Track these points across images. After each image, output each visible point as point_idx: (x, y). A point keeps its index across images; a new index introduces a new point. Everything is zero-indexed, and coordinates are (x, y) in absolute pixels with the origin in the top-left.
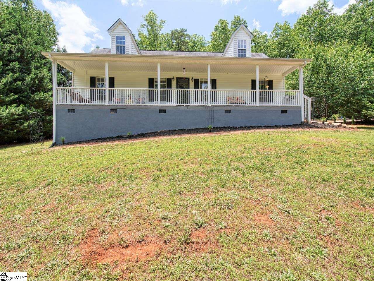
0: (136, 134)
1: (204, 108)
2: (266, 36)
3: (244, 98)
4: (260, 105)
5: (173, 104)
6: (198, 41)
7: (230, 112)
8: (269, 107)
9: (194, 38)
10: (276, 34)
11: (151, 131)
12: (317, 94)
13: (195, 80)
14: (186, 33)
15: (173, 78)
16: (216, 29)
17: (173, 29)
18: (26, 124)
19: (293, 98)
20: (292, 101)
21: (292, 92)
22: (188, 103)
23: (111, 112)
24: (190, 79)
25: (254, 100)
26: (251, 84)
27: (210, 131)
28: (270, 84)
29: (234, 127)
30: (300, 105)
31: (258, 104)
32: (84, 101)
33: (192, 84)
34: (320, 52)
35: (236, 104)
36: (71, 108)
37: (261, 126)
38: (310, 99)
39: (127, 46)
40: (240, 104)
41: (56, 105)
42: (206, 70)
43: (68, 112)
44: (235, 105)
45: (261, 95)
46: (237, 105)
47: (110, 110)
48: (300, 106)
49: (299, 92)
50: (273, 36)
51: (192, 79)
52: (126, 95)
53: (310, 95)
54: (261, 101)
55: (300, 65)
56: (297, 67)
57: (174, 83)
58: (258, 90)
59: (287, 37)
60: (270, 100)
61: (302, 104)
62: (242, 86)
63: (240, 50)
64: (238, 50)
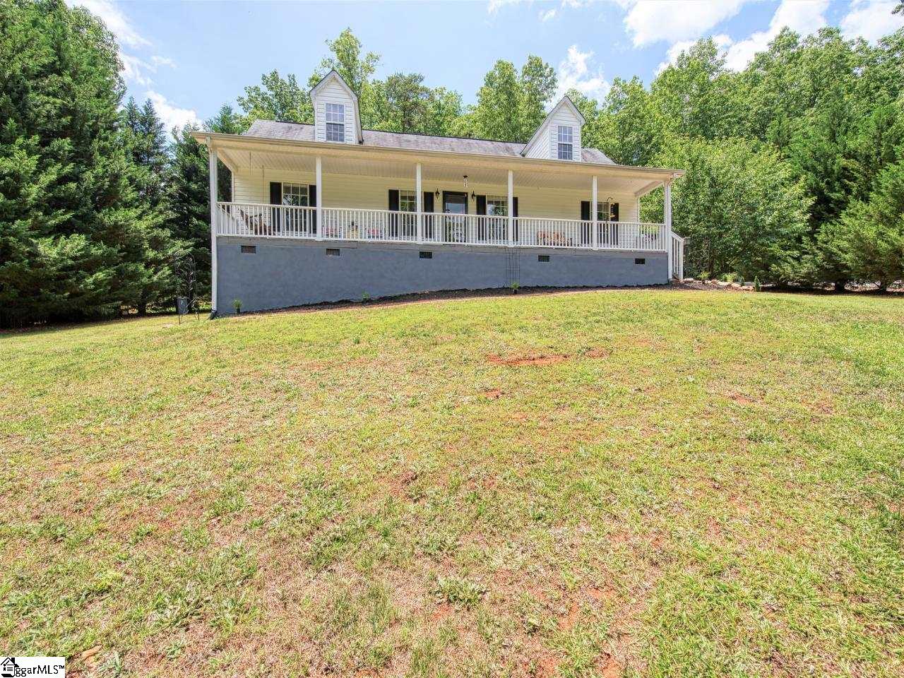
0: (376, 297)
1: (493, 250)
2: (595, 103)
3: (568, 234)
4: (600, 248)
6: (446, 103)
7: (548, 260)
8: (615, 252)
9: (437, 97)
10: (617, 104)
11: (405, 293)
12: (694, 232)
13: (479, 197)
14: (421, 85)
15: (437, 193)
16: (490, 81)
17: (392, 74)
19: (654, 237)
20: (652, 244)
21: (653, 227)
22: (465, 241)
23: (328, 254)
24: (470, 196)
25: (586, 237)
26: (580, 208)
27: (516, 293)
28: (615, 208)
29: (555, 287)
31: (595, 246)
32: (265, 231)
33: (472, 204)
34: (700, 154)
35: (558, 245)
36: (247, 244)
37: (600, 286)
38: (681, 240)
39: (348, 126)
40: (561, 244)
41: (218, 238)
42: (504, 181)
43: (242, 251)
44: (556, 246)
45: (601, 231)
46: (559, 247)
47: (326, 250)
48: (666, 252)
49: (665, 227)
50: (608, 105)
51: (473, 195)
53: (683, 233)
54: (601, 242)
55: (666, 180)
56: (661, 183)
57: (438, 201)
58: (594, 220)
59: (637, 111)
60: (616, 242)
61: (668, 248)
62: (564, 212)
63: (561, 144)
64: (559, 144)
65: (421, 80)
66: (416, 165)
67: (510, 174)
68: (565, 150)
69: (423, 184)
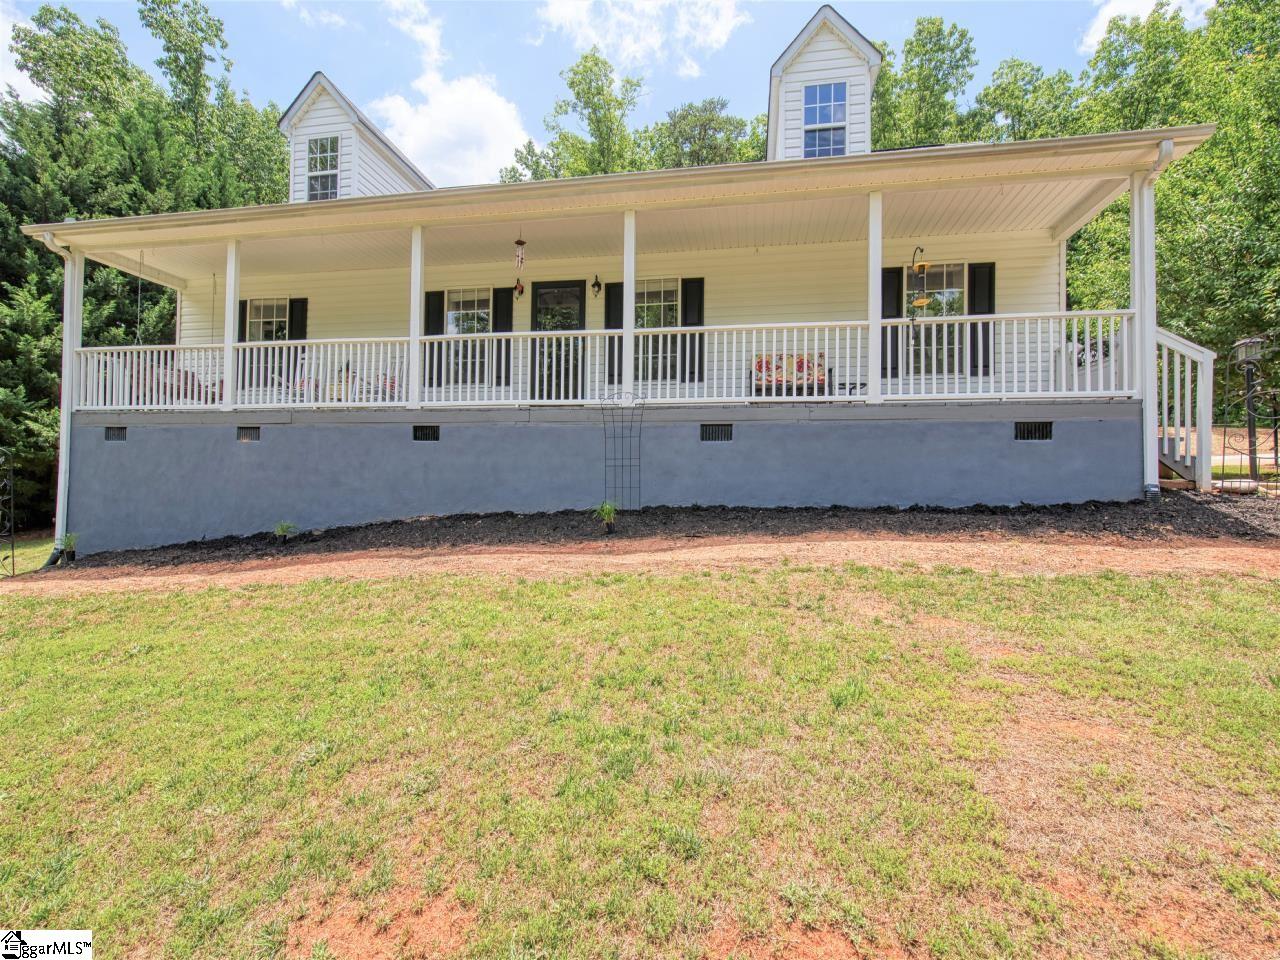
0: (323, 528)
4: (889, 396)
5: (472, 403)
7: (729, 437)
8: (942, 404)
11: (379, 519)
13: (609, 287)
15: (520, 287)
22: (575, 397)
23: (238, 438)
24: (589, 286)
25: (854, 371)
27: (611, 531)
28: (983, 279)
30: (1136, 394)
31: (875, 392)
33: (595, 304)
35: (758, 394)
36: (115, 422)
37: (890, 510)
38: (1204, 357)
39: (344, 175)
40: (800, 391)
41: (75, 416)
42: (614, 245)
43: (106, 438)
44: (753, 399)
45: (895, 346)
46: (764, 398)
47: (235, 431)
48: (1136, 396)
49: (1131, 319)
51: (597, 284)
57: (522, 307)
60: (981, 364)
61: (1144, 385)
63: (814, 131)
64: (807, 132)
66: (411, 228)
67: (630, 224)
69: (425, 275)
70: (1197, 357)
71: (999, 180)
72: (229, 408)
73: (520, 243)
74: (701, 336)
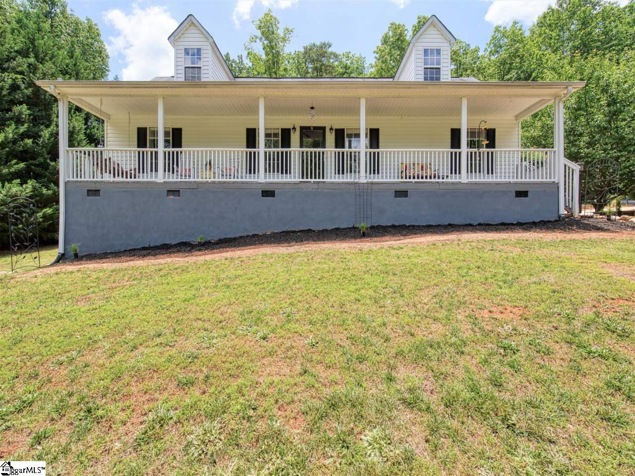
0: (216, 239)
1: (352, 187)
2: (477, 50)
3: (435, 165)
4: (470, 180)
5: (290, 180)
6: (352, 63)
7: (406, 196)
8: (489, 184)
9: (344, 60)
10: (497, 47)
11: (245, 234)
12: (587, 155)
13: (337, 130)
14: (330, 50)
15: (294, 128)
16: (385, 41)
17: (307, 44)
18: (41, 214)
19: (540, 164)
20: (538, 173)
21: (537, 153)
23: (168, 195)
24: (327, 130)
25: (455, 168)
26: (449, 137)
27: (364, 235)
28: (491, 135)
29: (413, 226)
30: (556, 181)
31: (464, 178)
32: (122, 174)
33: (330, 138)
35: (418, 178)
36: (93, 187)
37: (470, 225)
38: (576, 168)
39: (205, 68)
40: (426, 177)
41: (66, 183)
43: (88, 195)
44: (416, 180)
45: (471, 160)
46: (420, 180)
47: (166, 192)
48: (556, 182)
49: (554, 152)
50: (489, 50)
51: (331, 129)
52: (202, 161)
53: (573, 157)
54: (471, 172)
55: (556, 96)
56: (551, 100)
57: (295, 137)
58: (464, 149)
59: (517, 50)
60: (490, 170)
61: (559, 178)
62: (431, 141)
63: (427, 68)
64: (425, 68)
65: (330, 46)
66: (259, 97)
67: (363, 103)
68: (432, 74)
70: (574, 168)
71: (510, 96)
72: (162, 181)
73: (312, 108)
74: (378, 153)
